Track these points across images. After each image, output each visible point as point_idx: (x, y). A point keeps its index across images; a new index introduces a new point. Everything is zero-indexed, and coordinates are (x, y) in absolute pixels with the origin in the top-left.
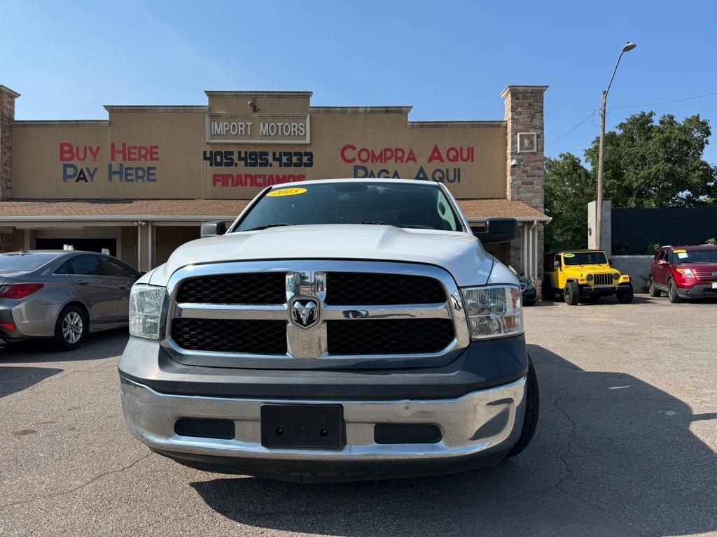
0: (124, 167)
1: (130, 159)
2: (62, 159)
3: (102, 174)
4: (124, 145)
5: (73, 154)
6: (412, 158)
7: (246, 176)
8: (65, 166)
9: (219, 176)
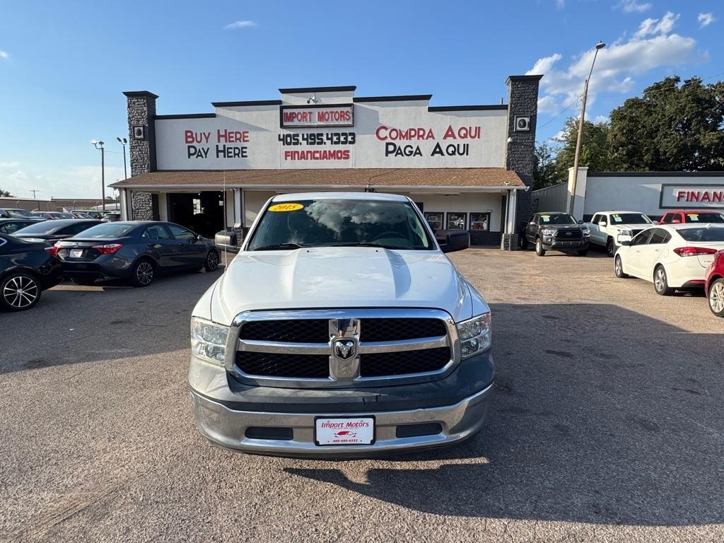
0: (226, 147)
1: (230, 141)
2: (187, 142)
3: (212, 152)
4: (226, 131)
5: (193, 138)
6: (431, 135)
7: (308, 152)
8: (189, 147)
9: (289, 152)
